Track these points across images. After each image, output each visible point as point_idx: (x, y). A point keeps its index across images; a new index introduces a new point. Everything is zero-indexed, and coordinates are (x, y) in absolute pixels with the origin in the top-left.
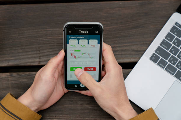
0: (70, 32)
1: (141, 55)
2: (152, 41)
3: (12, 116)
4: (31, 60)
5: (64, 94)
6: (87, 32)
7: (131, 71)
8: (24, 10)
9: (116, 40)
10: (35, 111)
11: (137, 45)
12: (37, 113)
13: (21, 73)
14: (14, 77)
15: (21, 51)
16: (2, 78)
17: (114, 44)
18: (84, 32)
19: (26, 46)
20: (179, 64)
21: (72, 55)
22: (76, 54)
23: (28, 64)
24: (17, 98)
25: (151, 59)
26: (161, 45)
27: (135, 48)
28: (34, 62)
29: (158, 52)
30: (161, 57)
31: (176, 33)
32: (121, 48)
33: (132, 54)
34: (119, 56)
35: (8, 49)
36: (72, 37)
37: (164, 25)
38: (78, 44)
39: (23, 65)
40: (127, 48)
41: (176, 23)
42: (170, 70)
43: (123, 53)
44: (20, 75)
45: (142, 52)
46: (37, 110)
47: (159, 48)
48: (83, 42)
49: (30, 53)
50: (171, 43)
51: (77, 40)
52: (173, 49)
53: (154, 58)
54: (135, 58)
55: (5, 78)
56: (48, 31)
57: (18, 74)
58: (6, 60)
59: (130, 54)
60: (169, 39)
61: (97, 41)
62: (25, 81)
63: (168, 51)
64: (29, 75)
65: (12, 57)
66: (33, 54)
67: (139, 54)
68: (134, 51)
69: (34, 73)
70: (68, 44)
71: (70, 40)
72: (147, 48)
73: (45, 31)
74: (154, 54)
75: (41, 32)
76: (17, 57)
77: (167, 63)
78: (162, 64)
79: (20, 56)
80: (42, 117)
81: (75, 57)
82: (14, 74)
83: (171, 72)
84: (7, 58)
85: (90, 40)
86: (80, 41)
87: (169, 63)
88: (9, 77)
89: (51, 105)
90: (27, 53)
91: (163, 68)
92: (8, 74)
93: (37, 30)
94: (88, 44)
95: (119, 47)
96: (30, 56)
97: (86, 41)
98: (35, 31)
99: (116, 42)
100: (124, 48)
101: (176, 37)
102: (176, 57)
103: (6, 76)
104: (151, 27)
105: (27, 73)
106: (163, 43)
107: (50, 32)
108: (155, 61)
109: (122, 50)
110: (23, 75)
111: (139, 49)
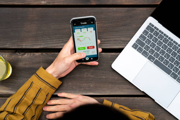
0: (75, 24)
1: (126, 44)
2: (134, 35)
3: (44, 82)
4: (55, 45)
5: (75, 66)
6: (86, 23)
7: (119, 54)
8: (51, 11)
9: (110, 34)
10: (56, 78)
11: (124, 37)
12: (58, 79)
13: (48, 53)
14: (44, 55)
15: (49, 39)
16: (36, 56)
17: (109, 36)
18: (84, 23)
19: (52, 35)
20: (151, 51)
21: (78, 39)
22: (81, 38)
23: (53, 47)
24: (45, 69)
25: (133, 46)
26: (139, 37)
27: (123, 39)
29: (138, 42)
30: (139, 46)
31: (149, 30)
32: (113, 39)
33: (121, 43)
34: (112, 44)
35: (40, 37)
36: (77, 28)
37: (142, 25)
38: (81, 31)
39: (50, 48)
40: (118, 39)
41: (150, 24)
42: (145, 54)
43: (115, 42)
44: (48, 54)
45: (127, 42)
46: (58, 77)
47: (138, 40)
48: (84, 30)
49: (54, 40)
50: (146, 37)
51: (80, 29)
52: (147, 41)
53: (135, 46)
54: (122, 46)
55: (38, 56)
56: (66, 26)
58: (39, 44)
59: (120, 43)
60: (145, 34)
61: (93, 28)
62: (51, 58)
63: (144, 42)
64: (53, 55)
65: (43, 42)
66: (57, 41)
67: (125, 43)
68: (122, 41)
69: (57, 53)
70: (75, 32)
71: (75, 30)
72: (131, 39)
73: (65, 26)
74: (135, 43)
76: (46, 43)
77: (143, 49)
78: (140, 50)
79: (48, 42)
80: (62, 83)
81: (80, 41)
82: (44, 54)
83: (146, 55)
84: (39, 43)
85: (88, 29)
86: (82, 29)
87: (144, 49)
88: (41, 55)
89: (67, 74)
90: (52, 40)
91: (140, 53)
92: (40, 53)
93: (59, 25)
94: (87, 31)
95: (113, 38)
96: (54, 42)
97: (86, 29)
98: (58, 25)
99: (111, 35)
100: (116, 39)
101: (150, 33)
102: (149, 46)
103: (39, 55)
104: (134, 25)
105: (53, 53)
106: (141, 36)
107: (68, 27)
108: (135, 48)
109: (114, 40)
110: (50, 54)
111: (125, 40)
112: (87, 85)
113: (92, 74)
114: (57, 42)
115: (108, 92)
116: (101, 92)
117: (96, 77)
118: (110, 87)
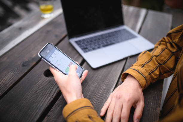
6: (49, 50)
13: (51, 110)
15: (37, 104)
19: (36, 99)
22: (58, 63)
28: (50, 99)
38: (53, 58)
48: (53, 55)
51: (51, 57)
57: (51, 112)
75: (35, 89)
85: (55, 53)
88: (49, 117)
92: (46, 117)
96: (44, 101)
105: (54, 106)
107: (38, 85)
110: (53, 109)
112: (102, 90)
113: (94, 84)
114: (46, 98)
115: (115, 78)
116: (113, 83)
117: (98, 82)
118: (111, 76)
